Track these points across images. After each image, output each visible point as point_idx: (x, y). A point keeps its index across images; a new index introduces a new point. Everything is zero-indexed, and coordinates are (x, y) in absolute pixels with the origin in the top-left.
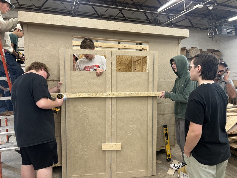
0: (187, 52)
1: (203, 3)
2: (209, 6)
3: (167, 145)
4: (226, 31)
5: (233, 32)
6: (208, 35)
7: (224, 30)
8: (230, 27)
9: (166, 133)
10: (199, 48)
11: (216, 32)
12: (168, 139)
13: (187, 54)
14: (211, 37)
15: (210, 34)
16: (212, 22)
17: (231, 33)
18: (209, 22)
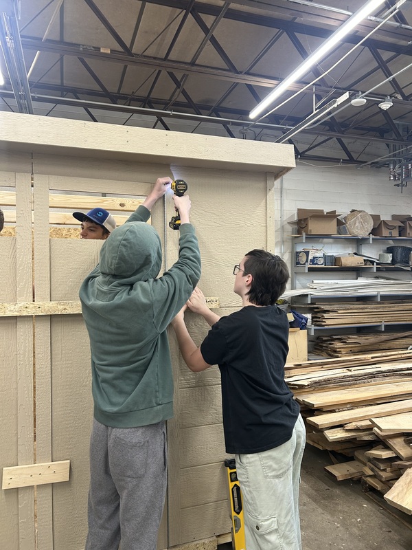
0: (340, 223)
1: (363, 92)
2: (382, 102)
3: (237, 531)
6: (390, 180)
9: (236, 485)
10: (370, 211)
11: (409, 172)
12: (240, 508)
13: (341, 227)
14: (398, 185)
15: (395, 177)
16: (397, 148)
18: (392, 148)
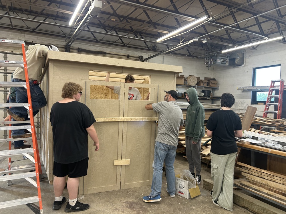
0: (185, 80)
1: (197, 37)
2: (203, 40)
4: (220, 61)
5: (227, 62)
7: (219, 61)
8: (224, 58)
10: (196, 76)
11: (211, 62)
13: (185, 82)
14: (207, 66)
15: (206, 63)
16: (208, 53)
17: (226, 63)
18: (205, 53)
